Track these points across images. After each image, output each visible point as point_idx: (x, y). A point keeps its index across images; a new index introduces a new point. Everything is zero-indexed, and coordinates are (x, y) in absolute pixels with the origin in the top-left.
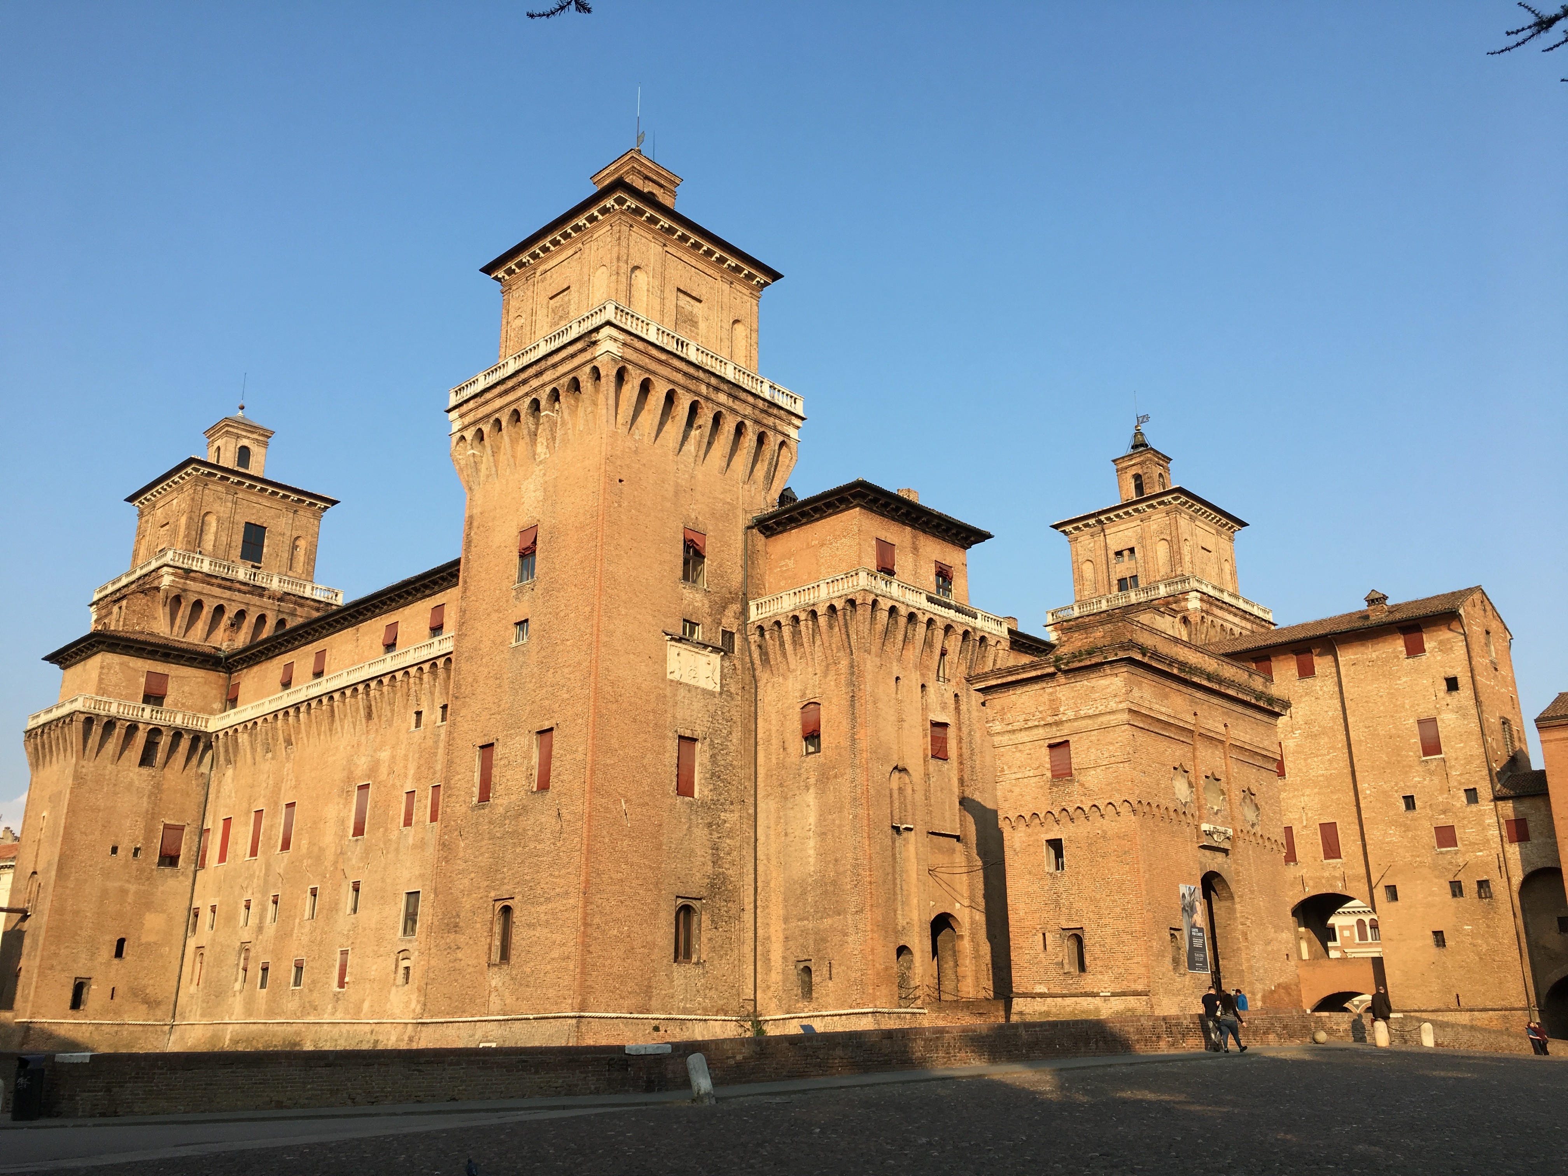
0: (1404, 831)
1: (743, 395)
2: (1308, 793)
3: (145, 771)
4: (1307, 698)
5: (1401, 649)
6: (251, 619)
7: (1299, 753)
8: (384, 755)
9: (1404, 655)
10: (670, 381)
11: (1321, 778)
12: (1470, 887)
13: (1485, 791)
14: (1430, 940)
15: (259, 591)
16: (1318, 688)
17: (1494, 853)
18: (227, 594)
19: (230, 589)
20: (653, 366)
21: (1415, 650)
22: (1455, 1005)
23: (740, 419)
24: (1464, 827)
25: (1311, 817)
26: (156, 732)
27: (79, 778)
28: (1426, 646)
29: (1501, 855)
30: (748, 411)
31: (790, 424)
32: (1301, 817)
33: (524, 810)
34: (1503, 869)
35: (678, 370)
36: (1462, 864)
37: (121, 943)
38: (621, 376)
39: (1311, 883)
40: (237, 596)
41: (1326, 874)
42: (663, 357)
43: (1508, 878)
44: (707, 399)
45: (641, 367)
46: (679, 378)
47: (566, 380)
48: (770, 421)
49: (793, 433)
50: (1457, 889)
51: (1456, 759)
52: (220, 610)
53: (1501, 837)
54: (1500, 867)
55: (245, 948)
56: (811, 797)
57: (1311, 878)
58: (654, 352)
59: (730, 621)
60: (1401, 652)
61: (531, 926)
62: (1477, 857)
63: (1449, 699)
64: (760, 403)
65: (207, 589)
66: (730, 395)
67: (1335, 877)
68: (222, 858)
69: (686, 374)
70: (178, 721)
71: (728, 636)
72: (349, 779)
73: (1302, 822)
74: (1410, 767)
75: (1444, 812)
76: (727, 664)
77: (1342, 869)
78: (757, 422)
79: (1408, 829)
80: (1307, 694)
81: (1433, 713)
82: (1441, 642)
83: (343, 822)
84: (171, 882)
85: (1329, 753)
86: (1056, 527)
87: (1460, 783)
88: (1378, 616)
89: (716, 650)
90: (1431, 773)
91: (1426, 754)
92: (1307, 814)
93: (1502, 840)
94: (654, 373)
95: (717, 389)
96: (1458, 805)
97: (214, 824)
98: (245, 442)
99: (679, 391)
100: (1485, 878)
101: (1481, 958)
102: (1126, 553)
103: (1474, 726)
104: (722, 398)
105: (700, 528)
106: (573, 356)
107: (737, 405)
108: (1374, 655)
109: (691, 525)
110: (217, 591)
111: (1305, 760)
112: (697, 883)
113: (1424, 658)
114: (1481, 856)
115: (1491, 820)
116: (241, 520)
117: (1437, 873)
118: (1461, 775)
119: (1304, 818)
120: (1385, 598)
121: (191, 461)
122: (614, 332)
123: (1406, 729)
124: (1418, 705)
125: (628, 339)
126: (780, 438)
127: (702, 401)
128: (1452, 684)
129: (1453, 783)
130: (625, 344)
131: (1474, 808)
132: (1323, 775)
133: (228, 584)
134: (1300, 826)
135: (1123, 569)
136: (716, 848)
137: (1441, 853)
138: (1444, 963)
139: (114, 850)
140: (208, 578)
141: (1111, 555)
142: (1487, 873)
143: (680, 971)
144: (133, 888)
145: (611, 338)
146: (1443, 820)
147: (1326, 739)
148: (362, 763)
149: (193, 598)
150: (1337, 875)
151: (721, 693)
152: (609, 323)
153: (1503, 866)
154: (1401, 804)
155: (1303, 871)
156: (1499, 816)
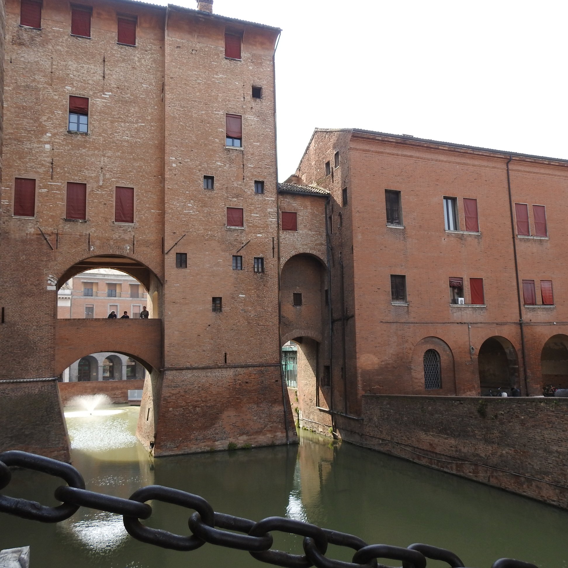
0: (202, 207)
2: (109, 154)
4: (123, 65)
5: (221, 49)
7: (105, 113)
9: (223, 55)
11: (125, 144)
12: (249, 262)
13: (271, 185)
14: (209, 306)
16: (136, 59)
17: (270, 236)
21: (233, 54)
22: (222, 363)
24: (251, 211)
25: (109, 179)
28: (242, 54)
29: (275, 239)
32: (97, 177)
34: (276, 250)
36: (245, 243)
39: (98, 243)
41: (116, 236)
43: (279, 259)
50: (238, 262)
51: (252, 154)
53: (278, 224)
54: (273, 248)
57: (99, 238)
60: (222, 51)
62: (257, 237)
63: (253, 104)
67: (124, 240)
73: (98, 182)
74: (215, 151)
75: (237, 196)
77: (133, 234)
79: (205, 205)
80: (124, 60)
81: (239, 112)
82: (253, 55)
85: (137, 122)
87: (253, 175)
90: (229, 160)
92: (104, 175)
93: (278, 226)
96: (249, 193)
100: (261, 255)
101: (249, 323)
108: (198, 46)
111: (112, 122)
114: (259, 237)
115: (272, 210)
117: (223, 246)
118: (254, 168)
119: (101, 178)
123: (216, 118)
124: (229, 101)
128: (257, 93)
129: (247, 174)
131: (260, 197)
132: (127, 141)
134: (95, 185)
137: (230, 230)
138: (219, 326)
142: (262, 252)
146: (235, 203)
147: (137, 109)
150: (127, 238)
153: (276, 249)
154: (202, 182)
155: (91, 230)
156: (278, 208)
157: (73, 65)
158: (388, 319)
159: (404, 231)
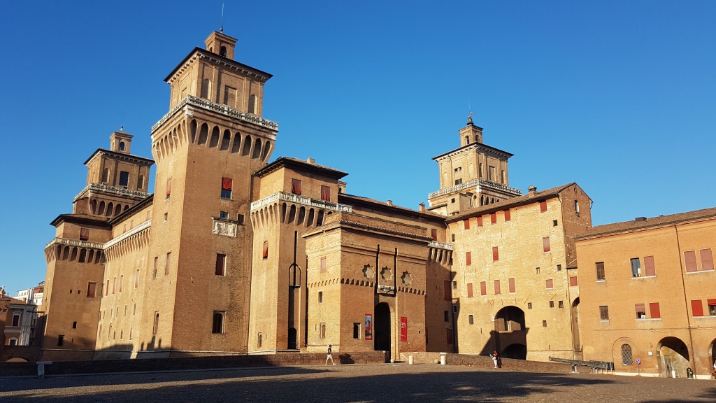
0: (536, 282)
1: (248, 125)
2: (505, 266)
3: (81, 264)
4: (507, 229)
5: (539, 209)
6: (123, 207)
7: (503, 250)
8: (143, 259)
9: (540, 211)
10: (215, 123)
11: (510, 261)
12: (556, 304)
13: (564, 266)
14: (542, 324)
15: (125, 197)
16: (511, 225)
17: (565, 290)
18: (113, 198)
19: (114, 196)
20: (208, 118)
21: (544, 209)
22: (548, 349)
23: (247, 135)
24: (556, 280)
25: (506, 276)
26: (84, 250)
27: (57, 267)
28: (547, 207)
29: (568, 291)
30: (252, 131)
31: (271, 134)
32: (503, 276)
33: (163, 281)
35: (220, 119)
36: (554, 295)
37: (75, 323)
38: (194, 123)
39: (505, 302)
40: (117, 199)
41: (510, 298)
42: (212, 114)
43: (569, 301)
44: (232, 128)
45: (202, 119)
46: (220, 121)
47: (177, 125)
48: (262, 134)
49: (273, 138)
50: (552, 304)
51: (555, 253)
52: (111, 205)
53: (568, 283)
55: (111, 326)
56: (264, 276)
57: (505, 300)
58: (208, 113)
59: (241, 211)
61: (162, 321)
62: (559, 291)
63: (554, 229)
64: (257, 128)
65: (105, 197)
66: (243, 126)
68: (107, 294)
69: (223, 120)
70: (92, 245)
71: (241, 217)
72: (135, 267)
73: (503, 278)
74: (539, 256)
75: (550, 274)
76: (240, 227)
77: (515, 296)
78: (255, 135)
80: (507, 227)
81: (548, 235)
82: (552, 205)
83: (133, 282)
84: (92, 302)
85: (513, 251)
86: (434, 159)
87: (556, 263)
88: (532, 196)
89: (235, 222)
90: (545, 258)
91: (545, 251)
93: (568, 285)
94: (208, 121)
95: (237, 124)
96: (554, 271)
97: (105, 282)
98: (123, 141)
99: (220, 127)
100: (562, 300)
101: (558, 331)
102: (459, 169)
103: (562, 239)
104: (240, 127)
105: (230, 177)
106: (179, 116)
107: (247, 130)
109: (225, 176)
110: (109, 197)
112: (222, 305)
113: (547, 212)
114: (561, 291)
115: (565, 277)
116: (119, 171)
117: (546, 298)
118: (556, 259)
120: (535, 188)
121: (99, 150)
122: (190, 107)
123: (539, 241)
124: (543, 231)
125: (196, 109)
126: (267, 140)
127: (230, 129)
128: (555, 223)
129: (553, 263)
130: (195, 111)
131: (560, 272)
133: (114, 195)
134: (502, 280)
135: (457, 176)
136: (232, 294)
137: (548, 290)
138: (546, 333)
139: (71, 292)
140: (106, 193)
141: (454, 171)
142: (562, 298)
143: (215, 337)
144: (78, 304)
145: (189, 109)
146: (549, 277)
147: (513, 245)
148: (138, 261)
149: (101, 200)
151: (237, 237)
152: (187, 104)
153: (568, 295)
154: (535, 271)
155: (503, 298)
156: (568, 276)
157: (492, 235)
158: (598, 328)
159: (605, 283)
